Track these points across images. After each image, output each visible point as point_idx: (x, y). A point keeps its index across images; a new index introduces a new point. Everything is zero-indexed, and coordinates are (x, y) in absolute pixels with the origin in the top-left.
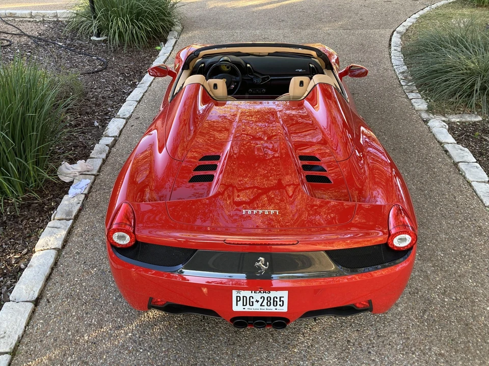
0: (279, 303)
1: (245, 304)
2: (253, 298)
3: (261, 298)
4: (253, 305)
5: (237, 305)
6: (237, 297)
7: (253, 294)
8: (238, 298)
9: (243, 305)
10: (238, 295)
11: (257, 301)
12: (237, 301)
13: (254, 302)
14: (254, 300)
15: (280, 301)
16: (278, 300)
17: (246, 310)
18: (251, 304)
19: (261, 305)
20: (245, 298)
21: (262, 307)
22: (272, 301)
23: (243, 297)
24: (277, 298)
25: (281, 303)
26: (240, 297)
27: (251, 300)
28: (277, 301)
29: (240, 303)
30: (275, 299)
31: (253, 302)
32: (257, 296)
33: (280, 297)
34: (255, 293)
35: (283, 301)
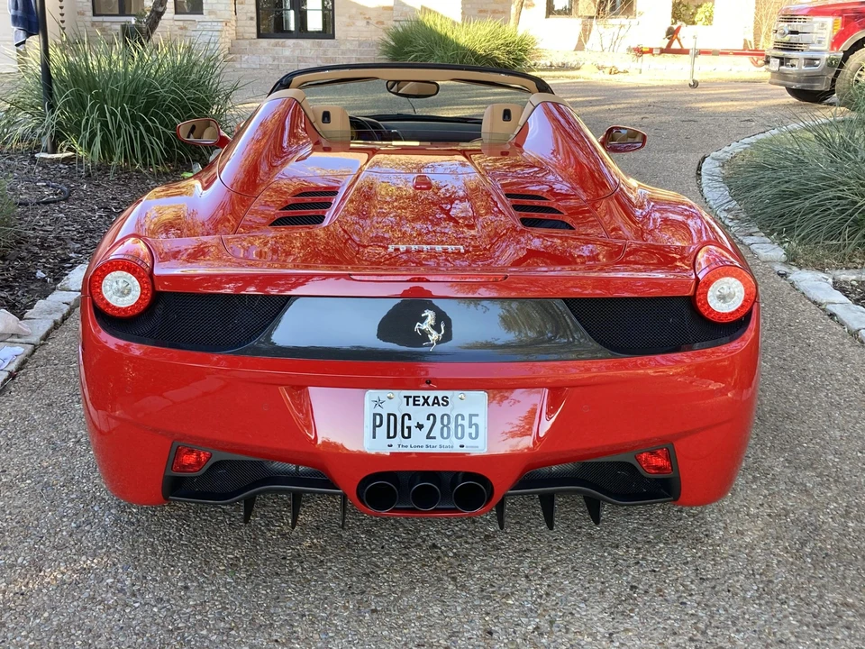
0: (467, 430)
1: (392, 435)
2: (410, 419)
3: (428, 419)
4: (409, 437)
5: (374, 437)
6: (375, 415)
7: (411, 409)
8: (378, 417)
9: (389, 437)
10: (378, 410)
11: (420, 427)
12: (375, 426)
13: (413, 429)
14: (413, 424)
15: (470, 427)
16: (466, 423)
17: (395, 449)
18: (406, 435)
19: (428, 437)
20: (392, 418)
21: (430, 442)
22: (452, 426)
23: (389, 415)
24: (463, 419)
25: (473, 430)
26: (381, 416)
27: (407, 422)
28: (462, 426)
29: (382, 431)
30: (460, 422)
31: (409, 428)
32: (419, 414)
33: (471, 416)
34: (414, 404)
35: (477, 425)
